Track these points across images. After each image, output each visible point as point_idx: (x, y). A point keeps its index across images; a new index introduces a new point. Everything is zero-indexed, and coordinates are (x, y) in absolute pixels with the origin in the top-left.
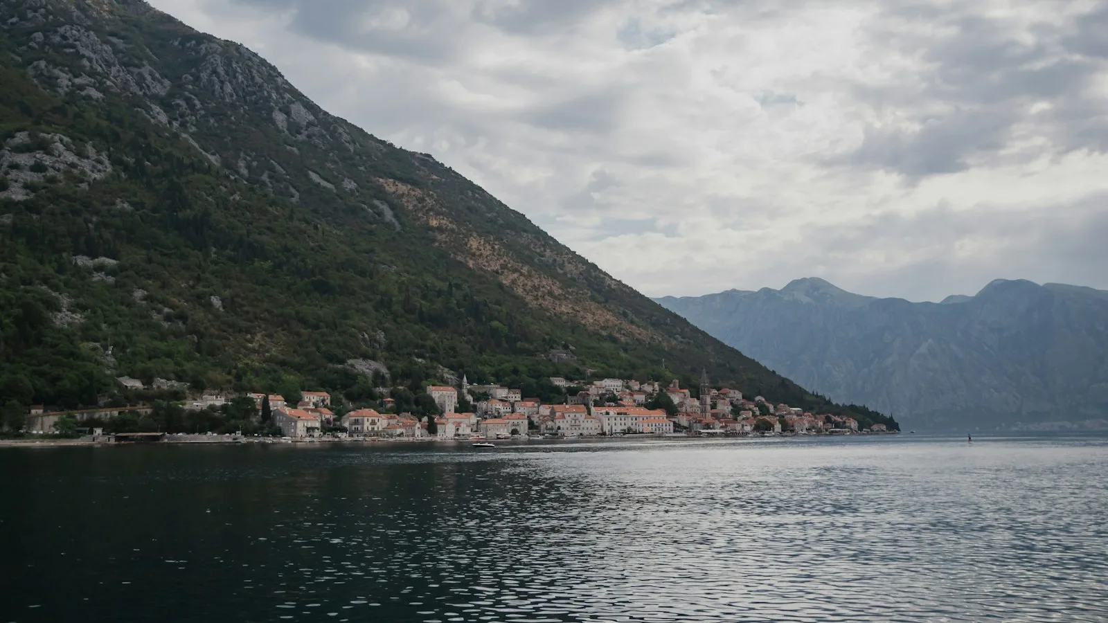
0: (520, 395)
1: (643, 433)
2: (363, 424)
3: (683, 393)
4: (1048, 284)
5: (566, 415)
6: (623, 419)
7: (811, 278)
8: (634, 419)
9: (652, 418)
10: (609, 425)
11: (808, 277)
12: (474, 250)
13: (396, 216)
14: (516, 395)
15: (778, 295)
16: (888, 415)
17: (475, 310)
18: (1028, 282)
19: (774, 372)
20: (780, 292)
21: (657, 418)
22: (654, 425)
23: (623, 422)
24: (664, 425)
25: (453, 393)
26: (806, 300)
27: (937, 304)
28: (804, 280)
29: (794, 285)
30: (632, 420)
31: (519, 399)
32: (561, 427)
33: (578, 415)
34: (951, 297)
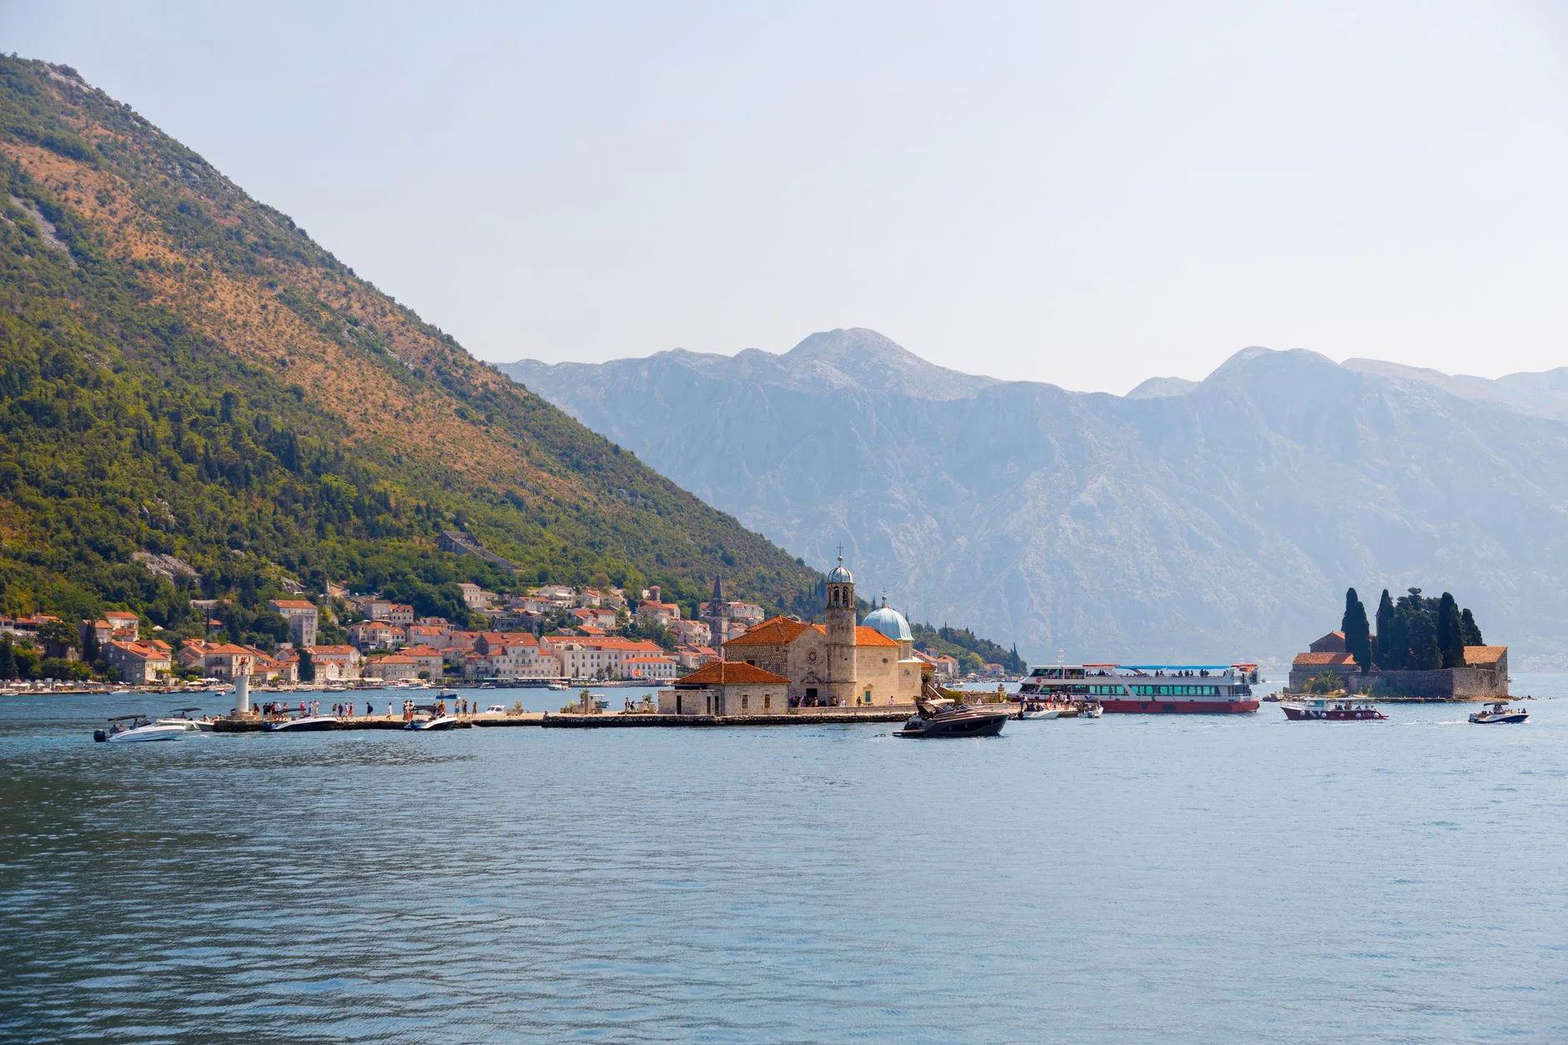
0: (412, 615)
1: (631, 679)
2: (230, 665)
3: (670, 610)
4: (1354, 361)
5: (510, 651)
6: (595, 656)
7: (853, 330)
8: (613, 656)
9: (642, 656)
10: (573, 666)
11: (846, 327)
12: (230, 315)
13: (60, 235)
14: (406, 614)
15: (780, 366)
16: (1007, 648)
17: (287, 452)
18: (1314, 355)
19: (800, 562)
20: (784, 359)
21: (648, 656)
22: (646, 667)
23: (595, 661)
24: (662, 666)
25: (311, 611)
26: (839, 379)
27: (1122, 399)
28: (836, 334)
29: (814, 344)
30: (610, 658)
31: (412, 621)
32: (502, 670)
33: (528, 650)
34: (1151, 383)
